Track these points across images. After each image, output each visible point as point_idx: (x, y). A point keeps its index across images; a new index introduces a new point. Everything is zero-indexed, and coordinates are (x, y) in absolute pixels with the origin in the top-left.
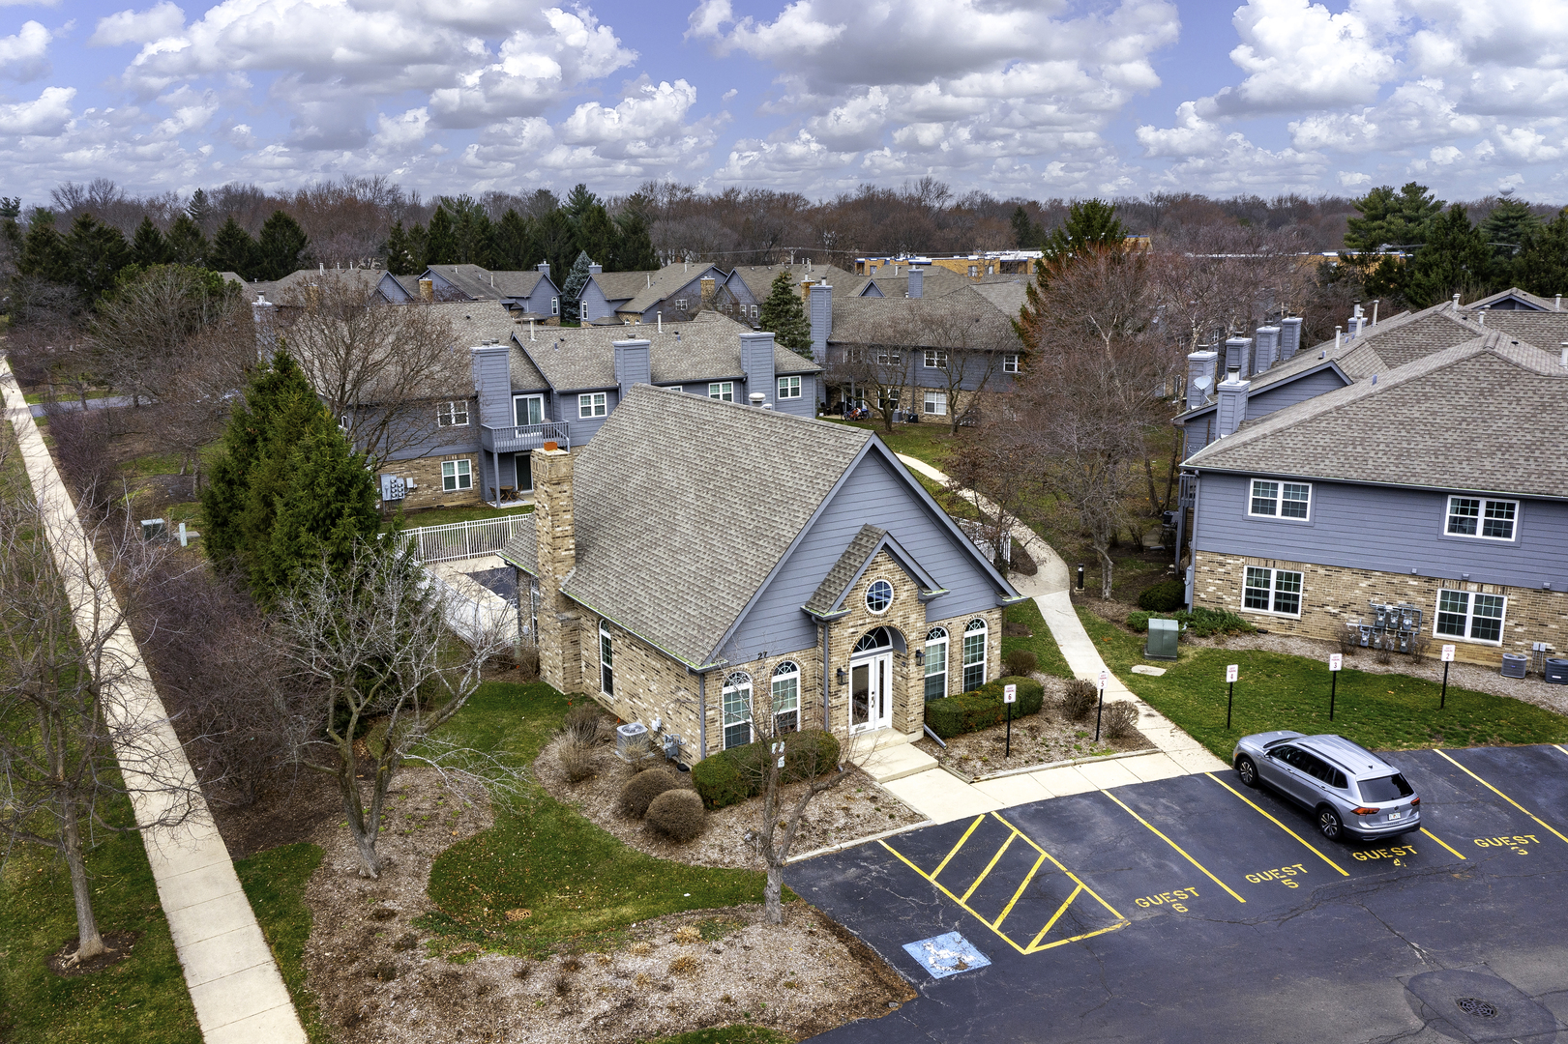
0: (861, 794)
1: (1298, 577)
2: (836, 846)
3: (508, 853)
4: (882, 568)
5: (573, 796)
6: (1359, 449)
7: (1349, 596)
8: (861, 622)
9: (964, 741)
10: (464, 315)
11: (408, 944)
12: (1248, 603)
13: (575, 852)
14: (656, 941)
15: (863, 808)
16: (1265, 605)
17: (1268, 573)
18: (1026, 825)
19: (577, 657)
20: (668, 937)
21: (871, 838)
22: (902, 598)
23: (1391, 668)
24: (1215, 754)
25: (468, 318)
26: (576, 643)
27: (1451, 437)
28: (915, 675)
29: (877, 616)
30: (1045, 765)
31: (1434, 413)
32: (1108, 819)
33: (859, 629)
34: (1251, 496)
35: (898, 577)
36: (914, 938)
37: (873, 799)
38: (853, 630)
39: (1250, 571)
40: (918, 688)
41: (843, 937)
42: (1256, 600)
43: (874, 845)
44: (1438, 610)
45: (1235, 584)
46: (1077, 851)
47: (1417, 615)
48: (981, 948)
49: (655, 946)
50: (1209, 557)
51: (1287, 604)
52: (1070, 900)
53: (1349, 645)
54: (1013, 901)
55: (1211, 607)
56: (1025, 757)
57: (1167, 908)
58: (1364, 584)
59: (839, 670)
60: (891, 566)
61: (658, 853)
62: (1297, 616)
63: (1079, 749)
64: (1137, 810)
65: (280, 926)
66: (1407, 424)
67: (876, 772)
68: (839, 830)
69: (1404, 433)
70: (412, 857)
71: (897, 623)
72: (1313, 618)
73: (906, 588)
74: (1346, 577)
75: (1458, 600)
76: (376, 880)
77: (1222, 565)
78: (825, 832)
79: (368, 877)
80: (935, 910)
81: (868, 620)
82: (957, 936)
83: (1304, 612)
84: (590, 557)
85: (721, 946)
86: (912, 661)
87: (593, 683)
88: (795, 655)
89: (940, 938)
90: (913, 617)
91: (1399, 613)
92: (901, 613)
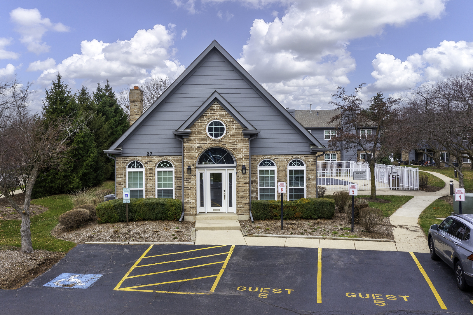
0: (175, 229)
2: (127, 242)
4: (218, 113)
8: (204, 142)
9: (268, 222)
15: (166, 233)
22: (231, 132)
28: (243, 180)
29: (214, 140)
30: (302, 236)
33: (202, 145)
35: (229, 120)
37: (179, 232)
38: (198, 145)
40: (244, 188)
56: (294, 231)
59: (189, 166)
60: (224, 113)
63: (335, 233)
68: (140, 238)
71: (228, 146)
73: (234, 127)
81: (208, 142)
86: (240, 171)
88: (170, 158)
90: (240, 145)
92: (231, 141)
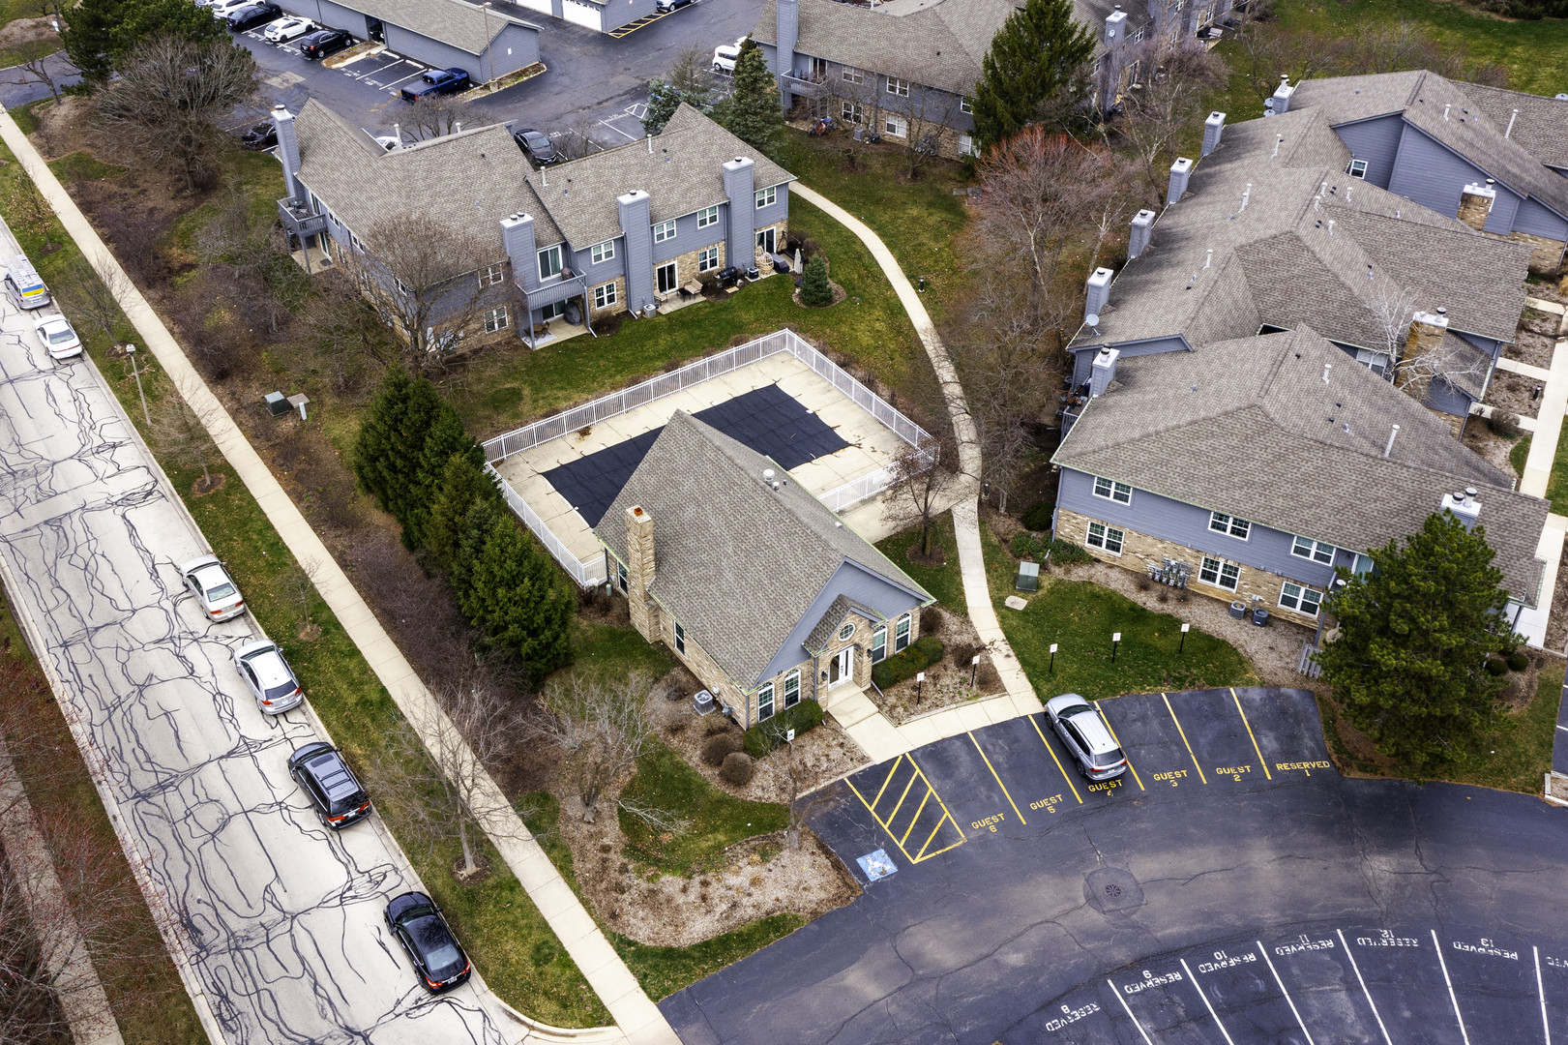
0: (835, 742)
1: (1121, 534)
2: (823, 784)
3: (651, 792)
5: (675, 742)
6: (1164, 469)
7: (1151, 550)
8: (836, 647)
9: (894, 690)
10: (479, 152)
11: (623, 870)
12: (1090, 541)
13: (685, 789)
14: (741, 864)
15: (836, 753)
16: (1100, 545)
17: (1103, 528)
18: (923, 763)
19: (658, 623)
20: (745, 860)
21: (840, 777)
22: (859, 628)
23: (1165, 607)
24: (1038, 697)
25: (483, 156)
26: (657, 616)
27: (1221, 469)
28: (866, 661)
29: (845, 642)
30: (940, 710)
31: (1214, 449)
32: (968, 758)
33: (835, 650)
34: (1095, 484)
35: (857, 620)
36: (862, 854)
37: (842, 745)
38: (831, 652)
39: (1092, 525)
41: (827, 854)
42: (1095, 541)
43: (842, 782)
44: (1202, 568)
45: (1082, 530)
46: (948, 785)
47: (1190, 570)
48: (894, 860)
49: (740, 868)
50: (1067, 512)
51: (1114, 546)
52: (939, 825)
53: (1144, 583)
54: (912, 826)
55: (1067, 541)
56: (928, 703)
57: (986, 829)
58: (1160, 546)
59: (823, 673)
61: (730, 792)
62: (1119, 555)
63: (960, 693)
64: (985, 750)
65: (555, 853)
66: (1196, 454)
67: (843, 721)
68: (824, 772)
69: (1193, 461)
70: (605, 804)
71: (857, 641)
72: (1128, 558)
73: (862, 623)
74: (1150, 540)
75: (1214, 564)
76: (594, 824)
77: (1074, 518)
78: (816, 773)
79: (589, 823)
80: (872, 833)
82: (882, 851)
83: (1123, 554)
84: (665, 569)
85: (772, 867)
86: (865, 654)
87: (671, 640)
88: (797, 666)
89: (875, 854)
90: (866, 635)
91: (1179, 567)
92: (859, 635)
